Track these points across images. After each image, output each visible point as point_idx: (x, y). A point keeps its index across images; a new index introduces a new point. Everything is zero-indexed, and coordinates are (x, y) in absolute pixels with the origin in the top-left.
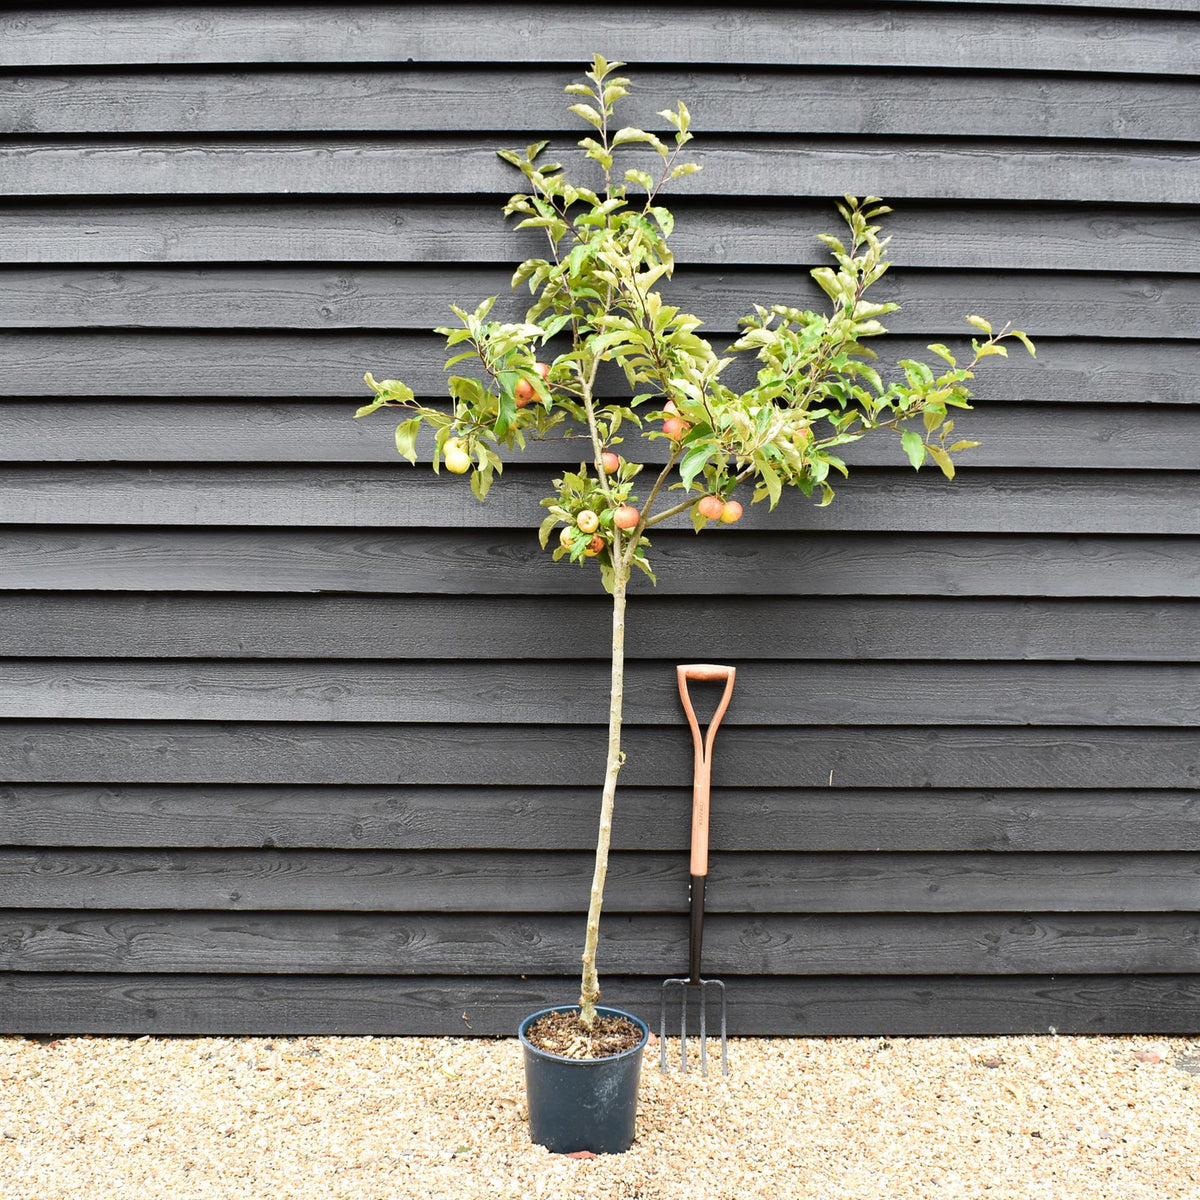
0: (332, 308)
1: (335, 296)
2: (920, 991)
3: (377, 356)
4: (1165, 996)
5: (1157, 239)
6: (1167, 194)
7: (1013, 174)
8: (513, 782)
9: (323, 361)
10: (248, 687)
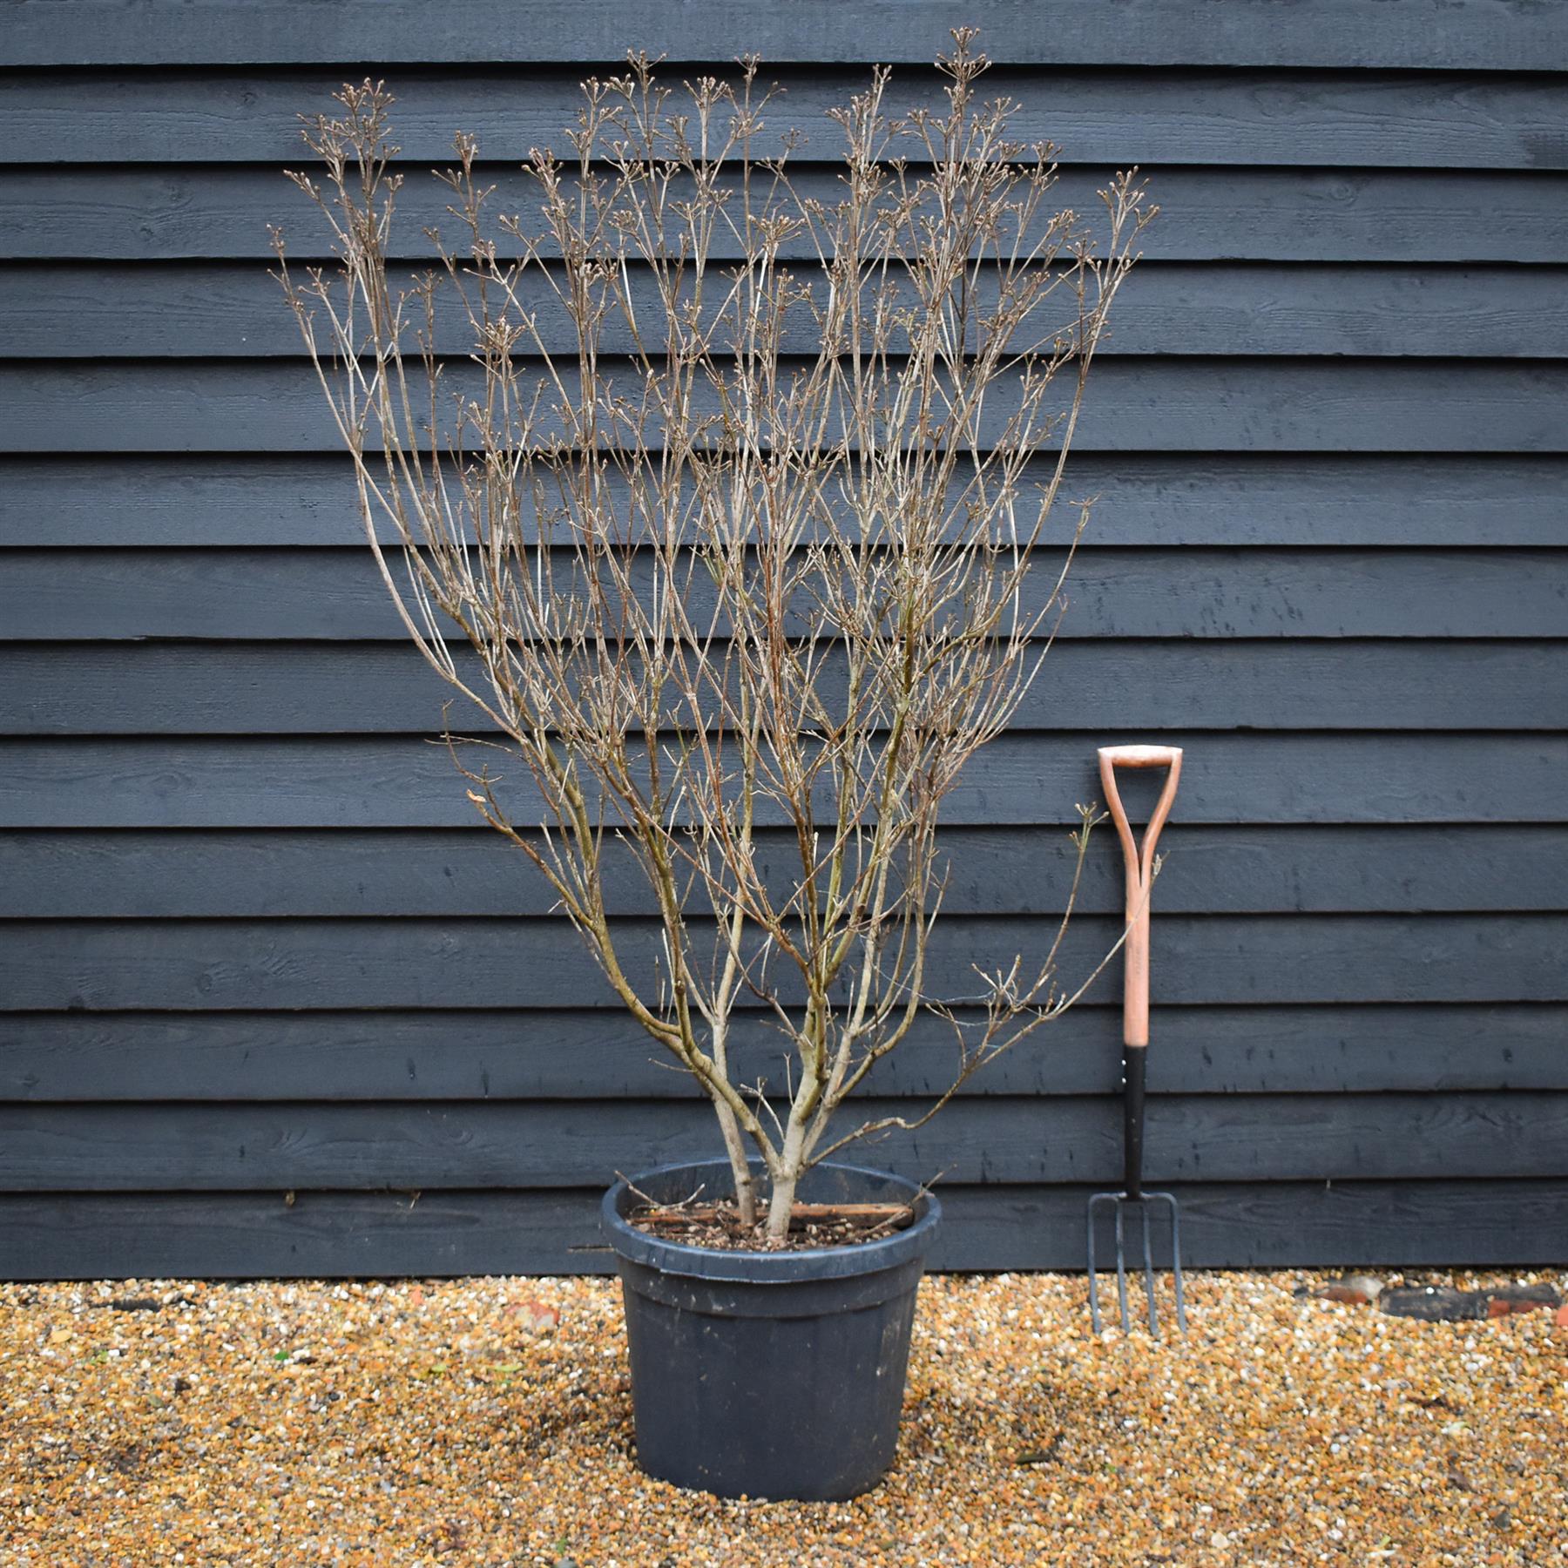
0: (156, 227)
1: (158, 210)
2: (1021, 1206)
3: (221, 296)
4: (1375, 1211)
5: (1352, 116)
6: (1363, 52)
7: (1138, 24)
8: (429, 911)
9: (144, 303)
10: (41, 777)
